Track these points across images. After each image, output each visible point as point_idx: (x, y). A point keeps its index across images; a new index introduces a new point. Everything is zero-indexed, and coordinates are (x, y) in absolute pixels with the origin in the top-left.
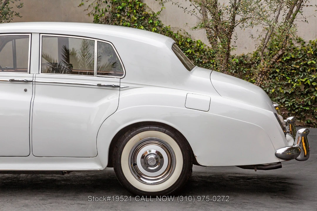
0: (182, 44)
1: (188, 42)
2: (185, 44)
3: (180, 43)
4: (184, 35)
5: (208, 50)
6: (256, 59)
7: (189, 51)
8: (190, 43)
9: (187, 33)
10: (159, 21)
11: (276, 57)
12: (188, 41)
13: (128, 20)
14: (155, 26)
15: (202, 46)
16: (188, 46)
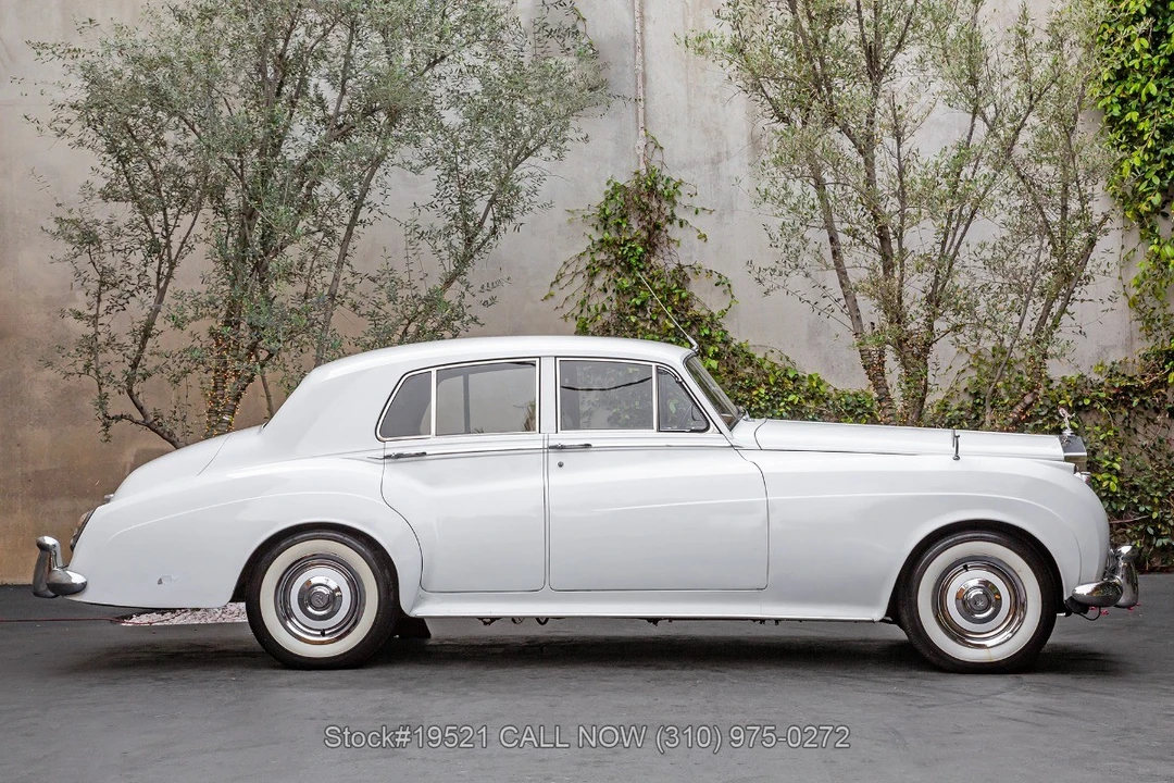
0: (776, 383)
1: (789, 378)
2: (783, 382)
3: (772, 381)
4: (780, 363)
5: (834, 396)
6: (943, 416)
7: (791, 398)
8: (794, 380)
9: (788, 359)
10: (723, 330)
11: (1018, 408)
12: (791, 375)
13: (653, 328)
14: (714, 342)
15: (822, 388)
16: (790, 387)
